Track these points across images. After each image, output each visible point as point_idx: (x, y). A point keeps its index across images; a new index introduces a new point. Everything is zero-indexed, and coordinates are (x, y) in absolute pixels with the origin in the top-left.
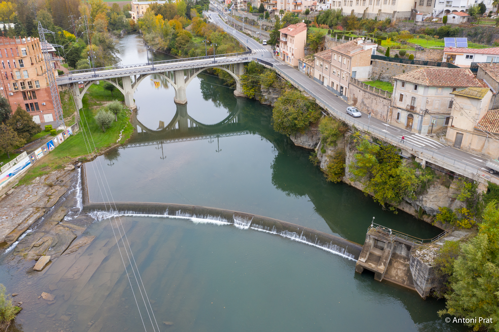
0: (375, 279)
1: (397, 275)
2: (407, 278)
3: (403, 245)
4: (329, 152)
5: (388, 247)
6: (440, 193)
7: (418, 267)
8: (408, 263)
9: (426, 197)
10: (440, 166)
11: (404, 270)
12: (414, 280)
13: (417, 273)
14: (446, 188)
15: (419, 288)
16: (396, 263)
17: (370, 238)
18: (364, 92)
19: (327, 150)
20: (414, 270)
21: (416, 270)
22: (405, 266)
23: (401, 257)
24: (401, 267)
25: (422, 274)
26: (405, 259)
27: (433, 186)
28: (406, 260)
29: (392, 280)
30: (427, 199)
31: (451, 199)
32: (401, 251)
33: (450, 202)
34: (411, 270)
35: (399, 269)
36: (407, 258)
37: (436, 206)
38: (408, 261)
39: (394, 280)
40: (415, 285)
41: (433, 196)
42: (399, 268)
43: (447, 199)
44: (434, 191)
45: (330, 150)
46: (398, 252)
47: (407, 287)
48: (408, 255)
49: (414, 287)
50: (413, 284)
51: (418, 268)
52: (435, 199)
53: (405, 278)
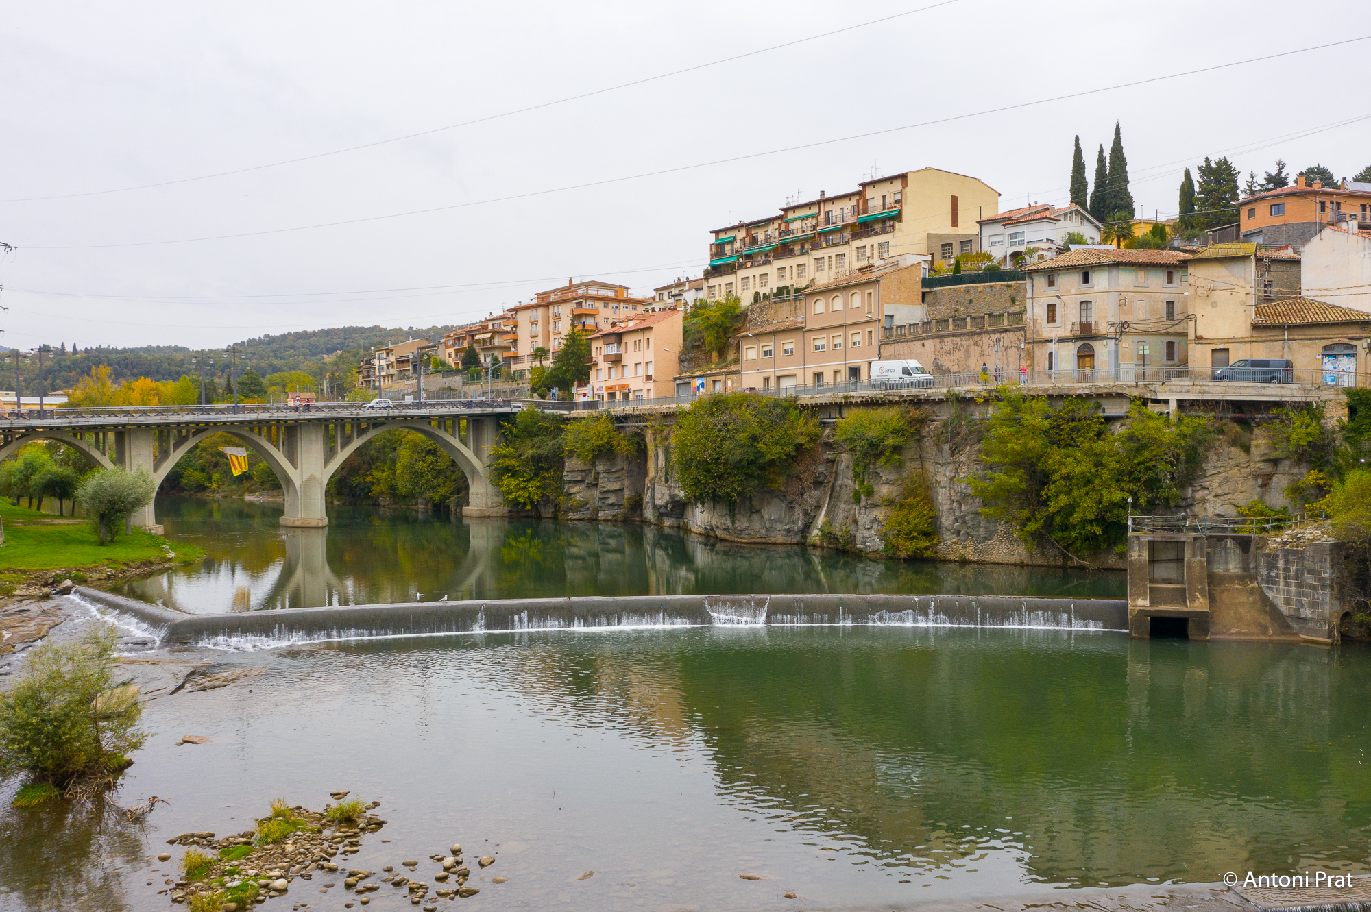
0: (1191, 637)
1: (1240, 619)
2: (1268, 618)
3: (1229, 540)
4: (884, 490)
5: (1194, 555)
6: (1232, 468)
7: (1294, 568)
8: (1255, 585)
9: (1204, 485)
10: (1217, 398)
11: (1254, 603)
12: (1290, 616)
13: (1293, 589)
14: (1243, 454)
15: (1311, 624)
16: (1226, 593)
17: (1140, 544)
18: (938, 340)
19: (876, 488)
20: (1281, 586)
21: (1287, 584)
22: (1252, 591)
23: (1231, 579)
24: (1243, 599)
25: (1309, 579)
26: (1241, 579)
27: (1213, 451)
28: (1247, 580)
29: (1232, 634)
30: (1206, 492)
31: (1260, 481)
32: (1227, 563)
33: (1259, 489)
34: (1270, 595)
35: (1240, 603)
36: (1247, 576)
37: (1232, 507)
38: (1252, 582)
39: (1238, 633)
40: (1297, 627)
41: (1218, 479)
42: (1237, 601)
43: (1251, 482)
44: (1219, 464)
45: (887, 482)
46: (1219, 570)
47: (1277, 638)
48: (1245, 568)
49: (1296, 634)
50: (1289, 627)
51: (1292, 573)
52: (1226, 488)
53: (1265, 619)
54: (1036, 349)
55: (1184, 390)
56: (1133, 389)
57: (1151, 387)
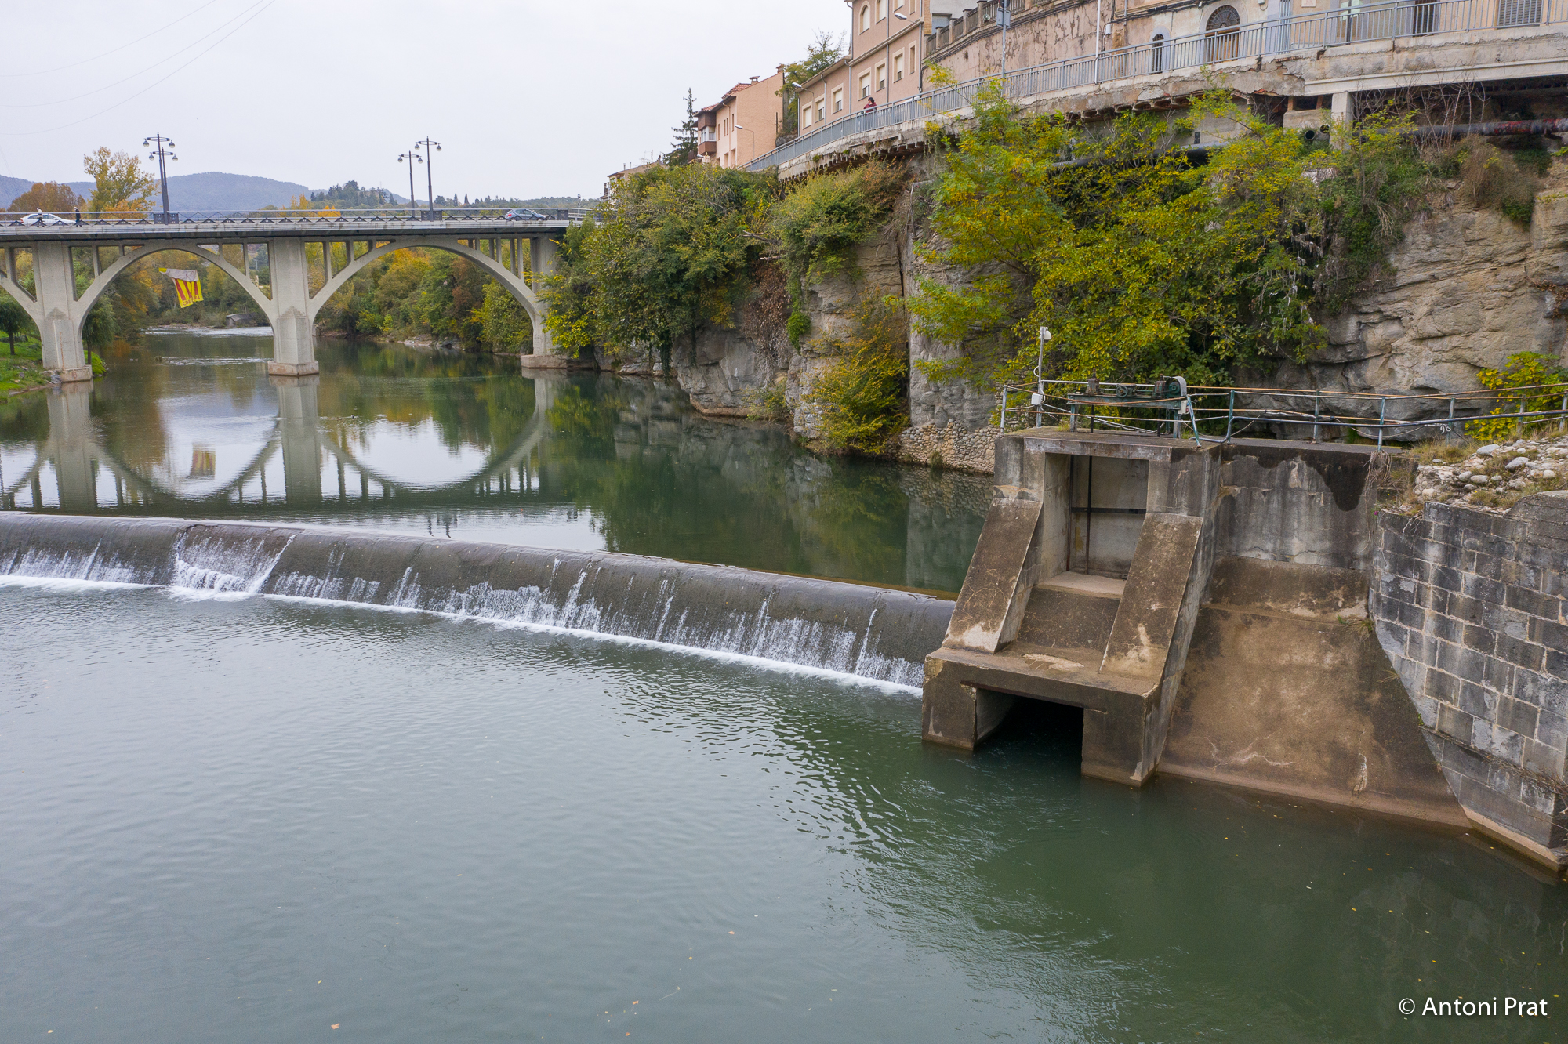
0: (1087, 768)
1: (1274, 722)
2: (1367, 729)
3: (1297, 462)
4: (827, 325)
5: (1170, 505)
6: (1474, 264)
7: (1469, 576)
8: (1357, 611)
9: (1389, 310)
10: (1449, 79)
11: (1335, 672)
12: (1442, 736)
13: (1460, 647)
14: (1508, 227)
15: (1500, 782)
16: (1256, 630)
17: (1024, 462)
18: (983, 42)
19: (815, 321)
20: (1427, 632)
21: (1444, 628)
22: (1338, 635)
23: (1287, 583)
24: (1303, 655)
25: (1514, 625)
26: (1319, 587)
27: (1420, 221)
28: (1339, 594)
29: (1235, 768)
30: (1395, 328)
31: (1550, 301)
32: (1284, 533)
33: (1545, 324)
34: (1394, 651)
35: (1287, 669)
36: (1342, 581)
37: (1461, 369)
38: (1349, 601)
39: (1255, 769)
40: (1456, 777)
41: (1429, 296)
42: (1284, 659)
43: (1526, 304)
44: (1435, 255)
45: (832, 310)
46: (1259, 552)
47: (1377, 804)
48: (1342, 555)
49: (1452, 801)
50: (1431, 771)
51: (1463, 595)
52: (1448, 319)
53: (1357, 734)
54: (1132, 33)
55: (1368, 66)
56: (1251, 76)
57: (1292, 67)
